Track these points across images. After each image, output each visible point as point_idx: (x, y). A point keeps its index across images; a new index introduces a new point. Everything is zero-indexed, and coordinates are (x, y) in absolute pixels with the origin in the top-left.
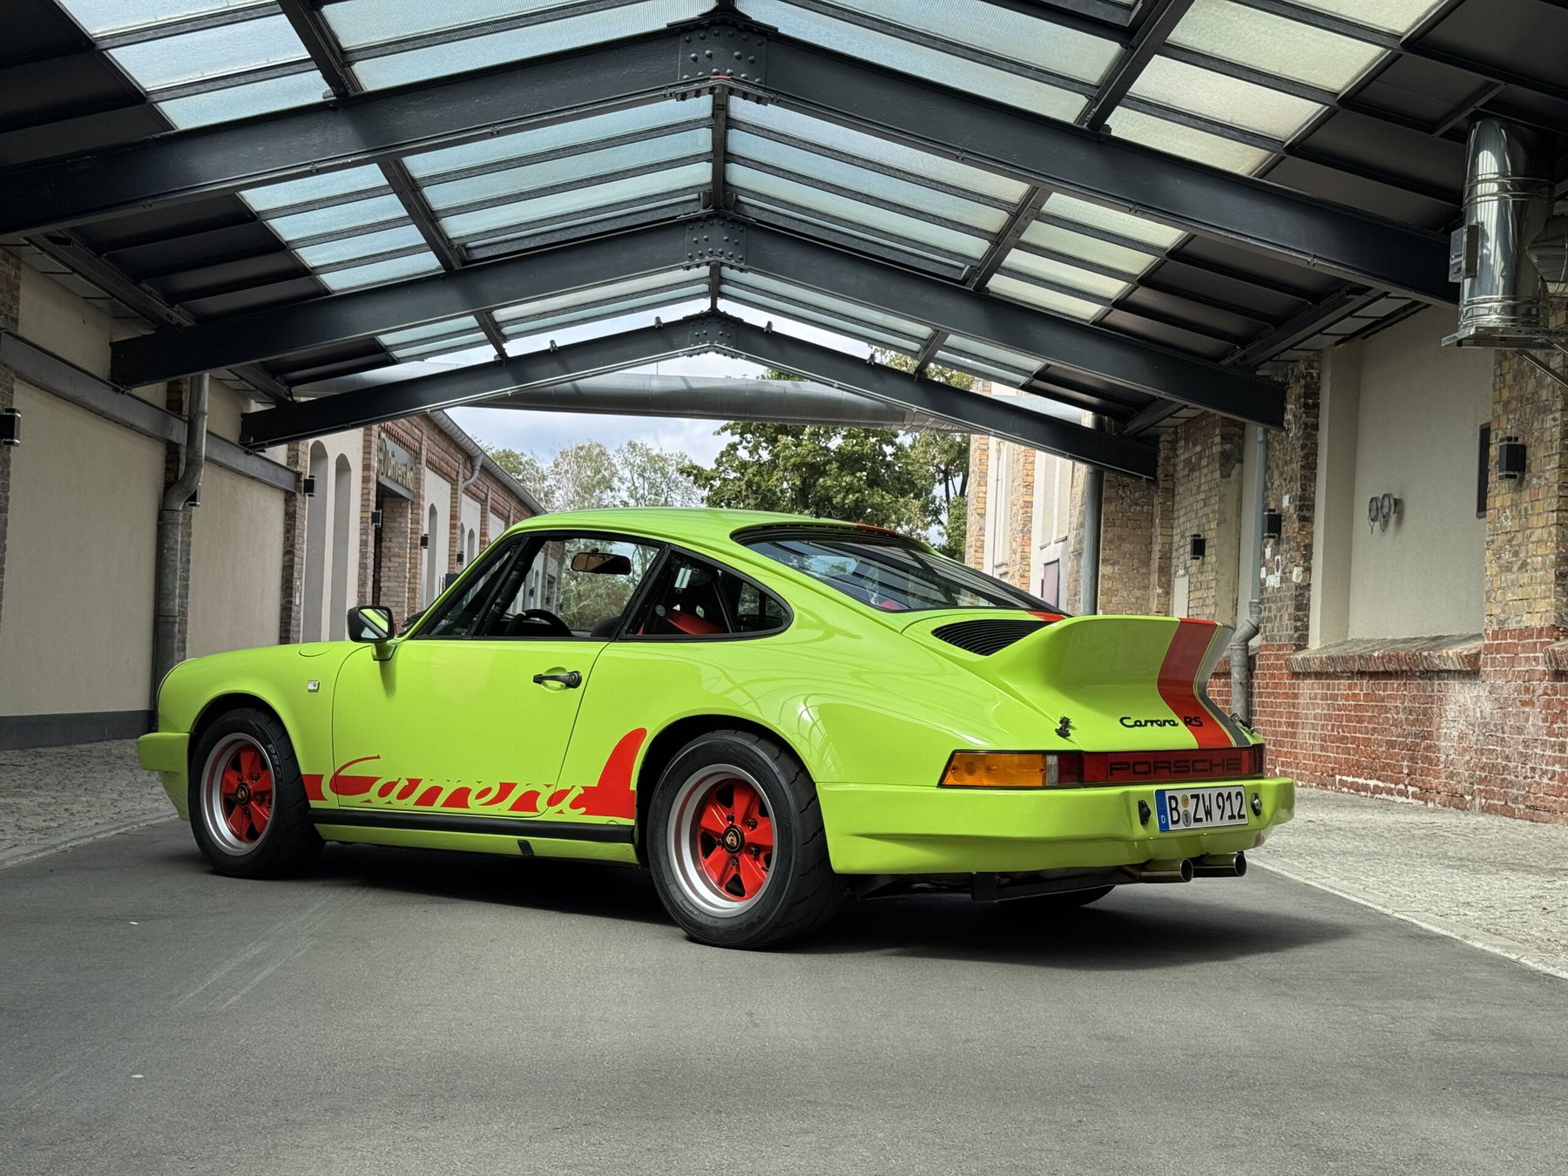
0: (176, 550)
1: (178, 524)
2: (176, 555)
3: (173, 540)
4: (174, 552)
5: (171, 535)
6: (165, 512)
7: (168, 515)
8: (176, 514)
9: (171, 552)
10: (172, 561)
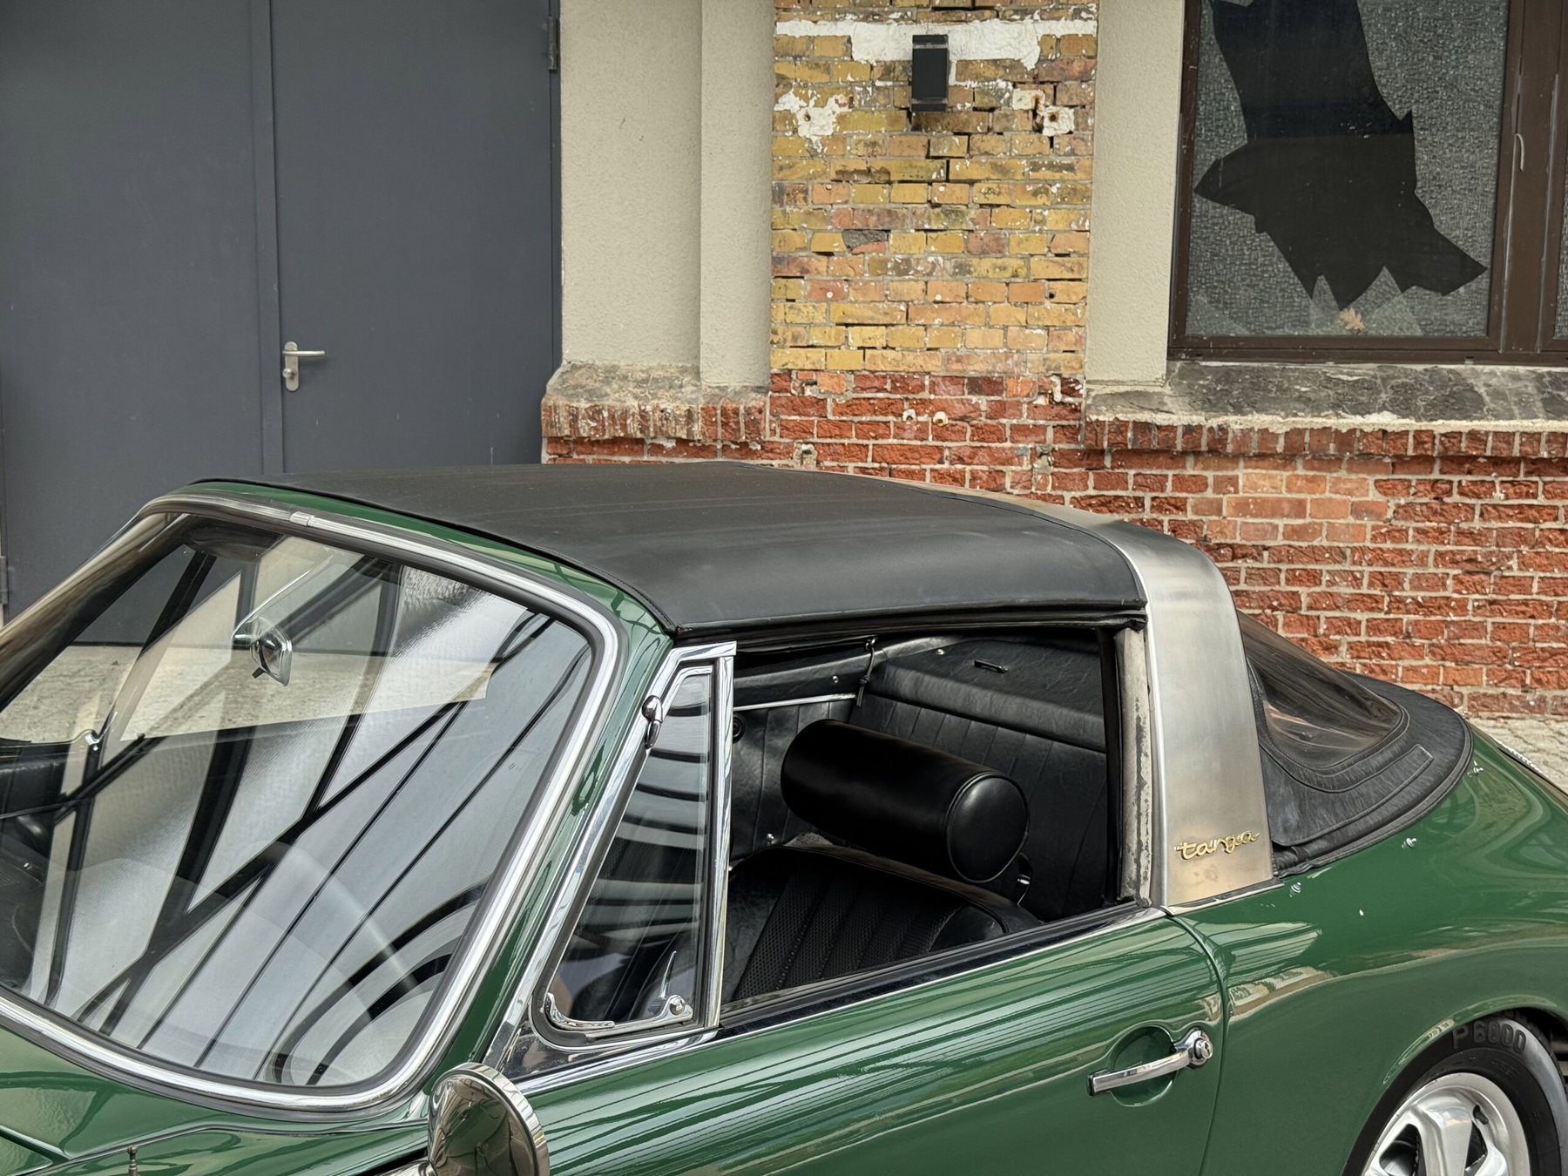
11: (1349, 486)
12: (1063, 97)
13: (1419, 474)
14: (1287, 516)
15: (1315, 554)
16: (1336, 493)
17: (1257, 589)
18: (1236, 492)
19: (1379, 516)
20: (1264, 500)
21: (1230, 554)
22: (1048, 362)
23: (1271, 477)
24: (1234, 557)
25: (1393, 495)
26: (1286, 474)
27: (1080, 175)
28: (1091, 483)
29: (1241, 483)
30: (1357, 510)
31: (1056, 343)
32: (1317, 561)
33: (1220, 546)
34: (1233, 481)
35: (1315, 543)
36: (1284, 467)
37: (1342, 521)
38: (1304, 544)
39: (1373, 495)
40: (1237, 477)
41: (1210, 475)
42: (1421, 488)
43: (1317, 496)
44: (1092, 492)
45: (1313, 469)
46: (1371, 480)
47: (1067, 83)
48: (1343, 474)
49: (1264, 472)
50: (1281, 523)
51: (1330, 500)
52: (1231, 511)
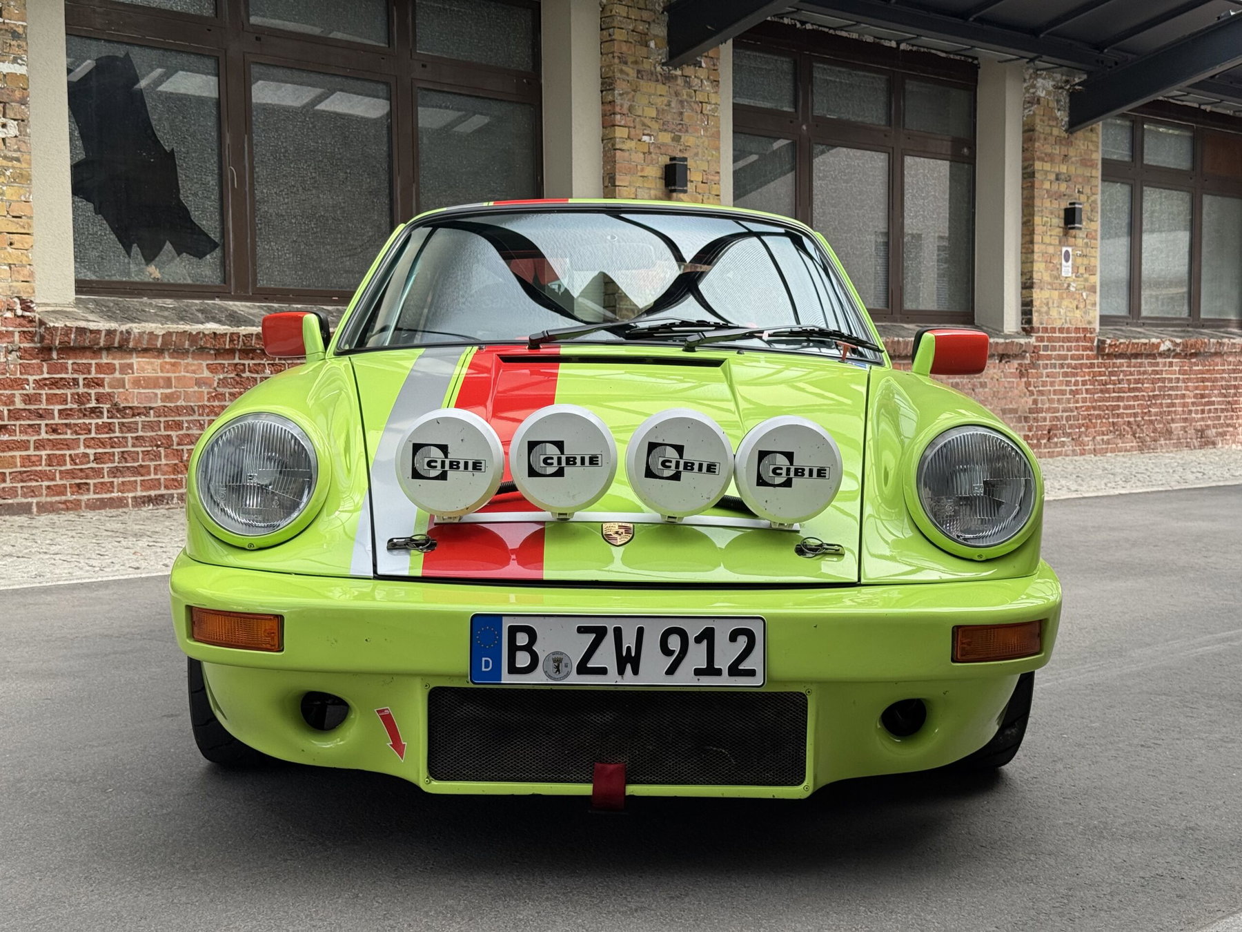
11: (193, 368)
12: (10, 113)
13: (229, 360)
14: (162, 388)
15: (178, 410)
16: (187, 372)
17: (149, 434)
18: (133, 373)
19: (210, 386)
20: (149, 378)
21: (131, 413)
22: (12, 289)
23: (152, 363)
24: (134, 415)
25: (216, 373)
26: (160, 361)
27: (24, 165)
28: (45, 369)
29: (135, 367)
30: (199, 382)
31: (15, 276)
32: (180, 415)
33: (125, 408)
34: (130, 366)
35: (178, 404)
36: (158, 357)
37: (191, 390)
38: (172, 405)
39: (206, 374)
40: (132, 364)
41: (116, 362)
42: (230, 368)
43: (177, 375)
44: (46, 376)
45: (173, 358)
46: (204, 363)
47: (13, 104)
48: (190, 360)
49: (147, 360)
50: (159, 392)
51: (185, 376)
52: (131, 385)
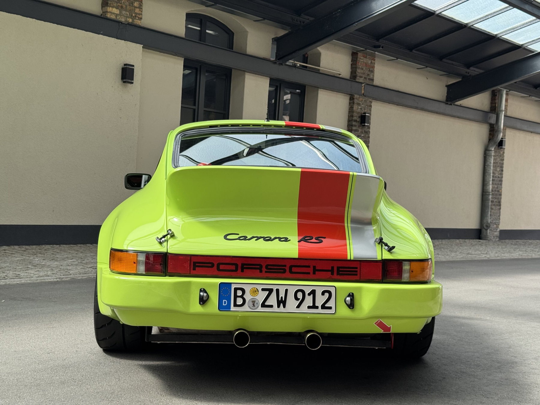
0: (491, 166)
1: (492, 156)
2: (490, 168)
3: (489, 162)
4: (490, 167)
5: (488, 160)
6: (486, 151)
7: (488, 152)
8: (490, 152)
9: (488, 167)
10: (489, 170)
